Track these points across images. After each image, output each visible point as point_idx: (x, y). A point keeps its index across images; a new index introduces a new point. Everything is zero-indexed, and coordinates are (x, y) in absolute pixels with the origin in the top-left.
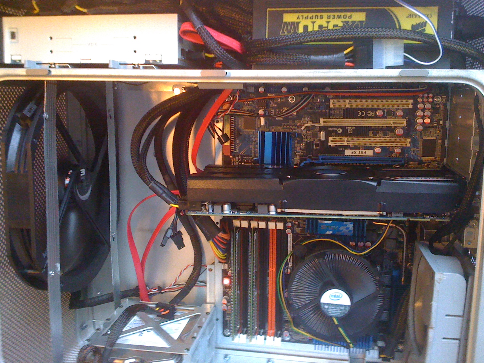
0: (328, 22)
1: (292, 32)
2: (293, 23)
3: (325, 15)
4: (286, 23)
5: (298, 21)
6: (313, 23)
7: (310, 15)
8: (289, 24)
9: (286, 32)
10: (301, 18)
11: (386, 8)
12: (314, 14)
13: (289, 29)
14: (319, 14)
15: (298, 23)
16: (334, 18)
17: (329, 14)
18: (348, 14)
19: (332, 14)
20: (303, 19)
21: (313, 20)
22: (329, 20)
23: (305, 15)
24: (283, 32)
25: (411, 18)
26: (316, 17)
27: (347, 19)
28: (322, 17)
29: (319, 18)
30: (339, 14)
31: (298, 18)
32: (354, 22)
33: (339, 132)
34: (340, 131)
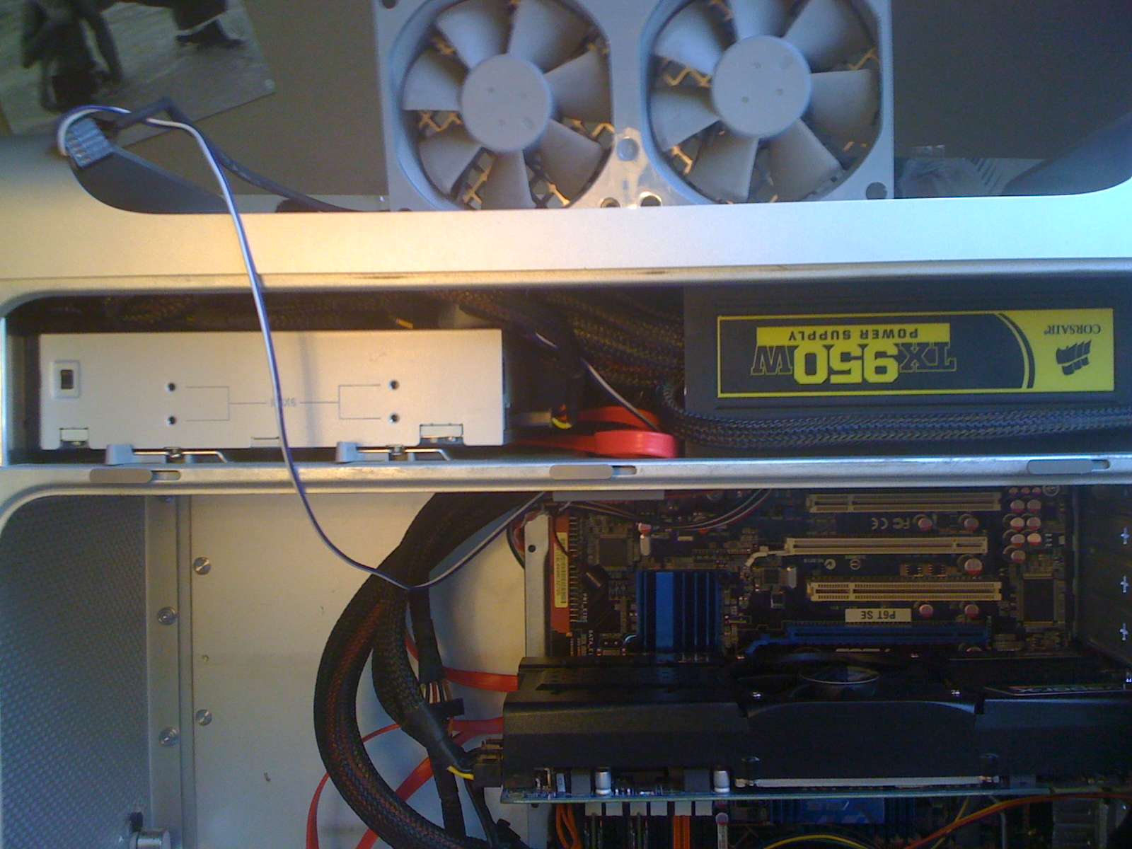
0: (863, 347)
1: (778, 369)
2: (780, 349)
3: (855, 330)
4: (763, 349)
5: (793, 343)
6: (828, 348)
7: (820, 330)
8: (771, 351)
9: (764, 369)
10: (799, 336)
11: (996, 313)
12: (830, 329)
13: (771, 362)
14: (841, 329)
15: (792, 349)
16: (876, 335)
17: (864, 328)
18: (910, 328)
19: (870, 328)
20: (803, 338)
21: (828, 342)
22: (865, 342)
23: (808, 330)
24: (757, 370)
25: (1054, 336)
26: (835, 334)
27: (908, 340)
28: (847, 335)
29: (841, 336)
30: (888, 327)
31: (792, 336)
32: (923, 346)
33: (829, 567)
34: (831, 565)
